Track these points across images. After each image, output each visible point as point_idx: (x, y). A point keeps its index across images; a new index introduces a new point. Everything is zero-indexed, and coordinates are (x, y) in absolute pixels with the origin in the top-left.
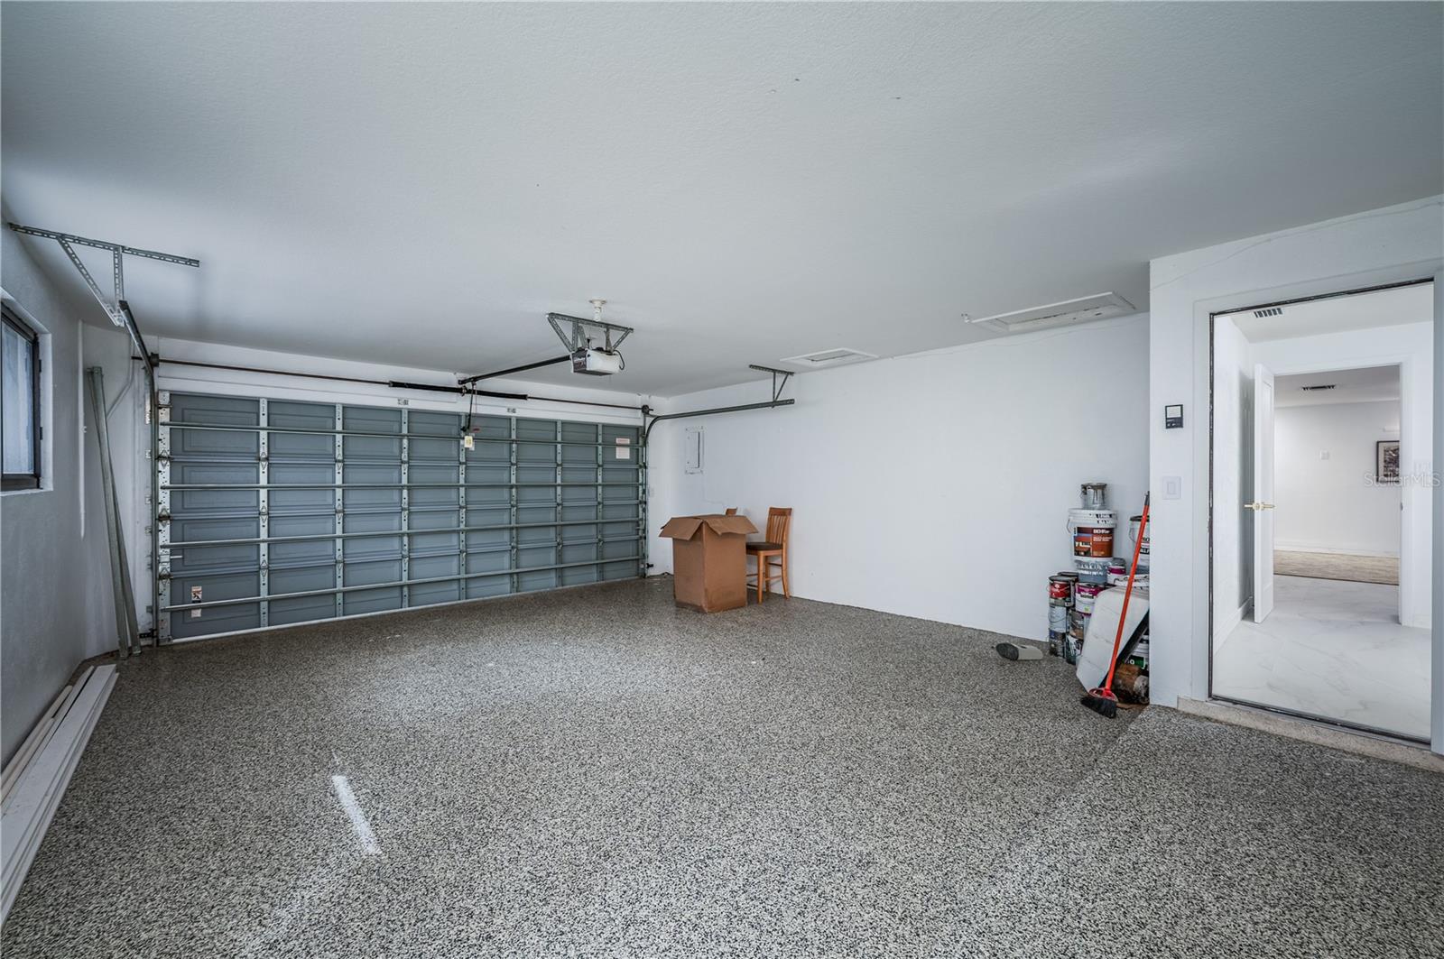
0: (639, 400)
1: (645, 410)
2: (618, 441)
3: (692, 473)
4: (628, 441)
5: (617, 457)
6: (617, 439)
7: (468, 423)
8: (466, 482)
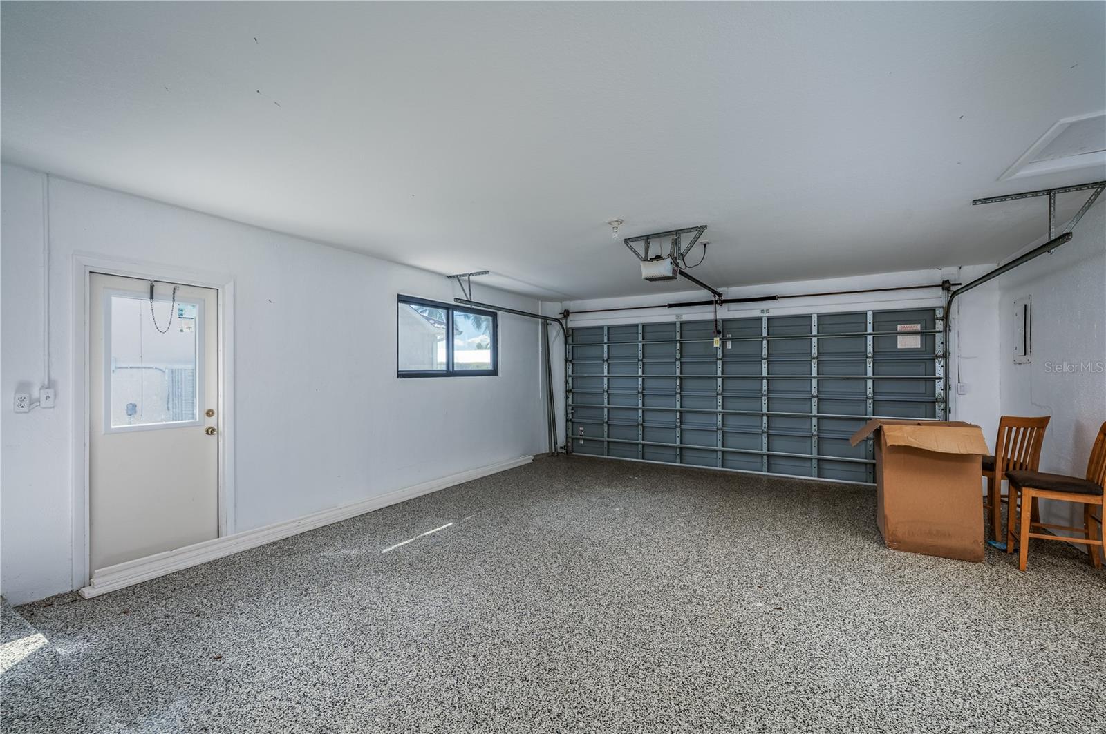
0: (937, 275)
1: (946, 285)
2: (899, 328)
3: (1020, 364)
4: (918, 327)
5: (899, 347)
6: (899, 326)
7: (721, 328)
8: (722, 374)
